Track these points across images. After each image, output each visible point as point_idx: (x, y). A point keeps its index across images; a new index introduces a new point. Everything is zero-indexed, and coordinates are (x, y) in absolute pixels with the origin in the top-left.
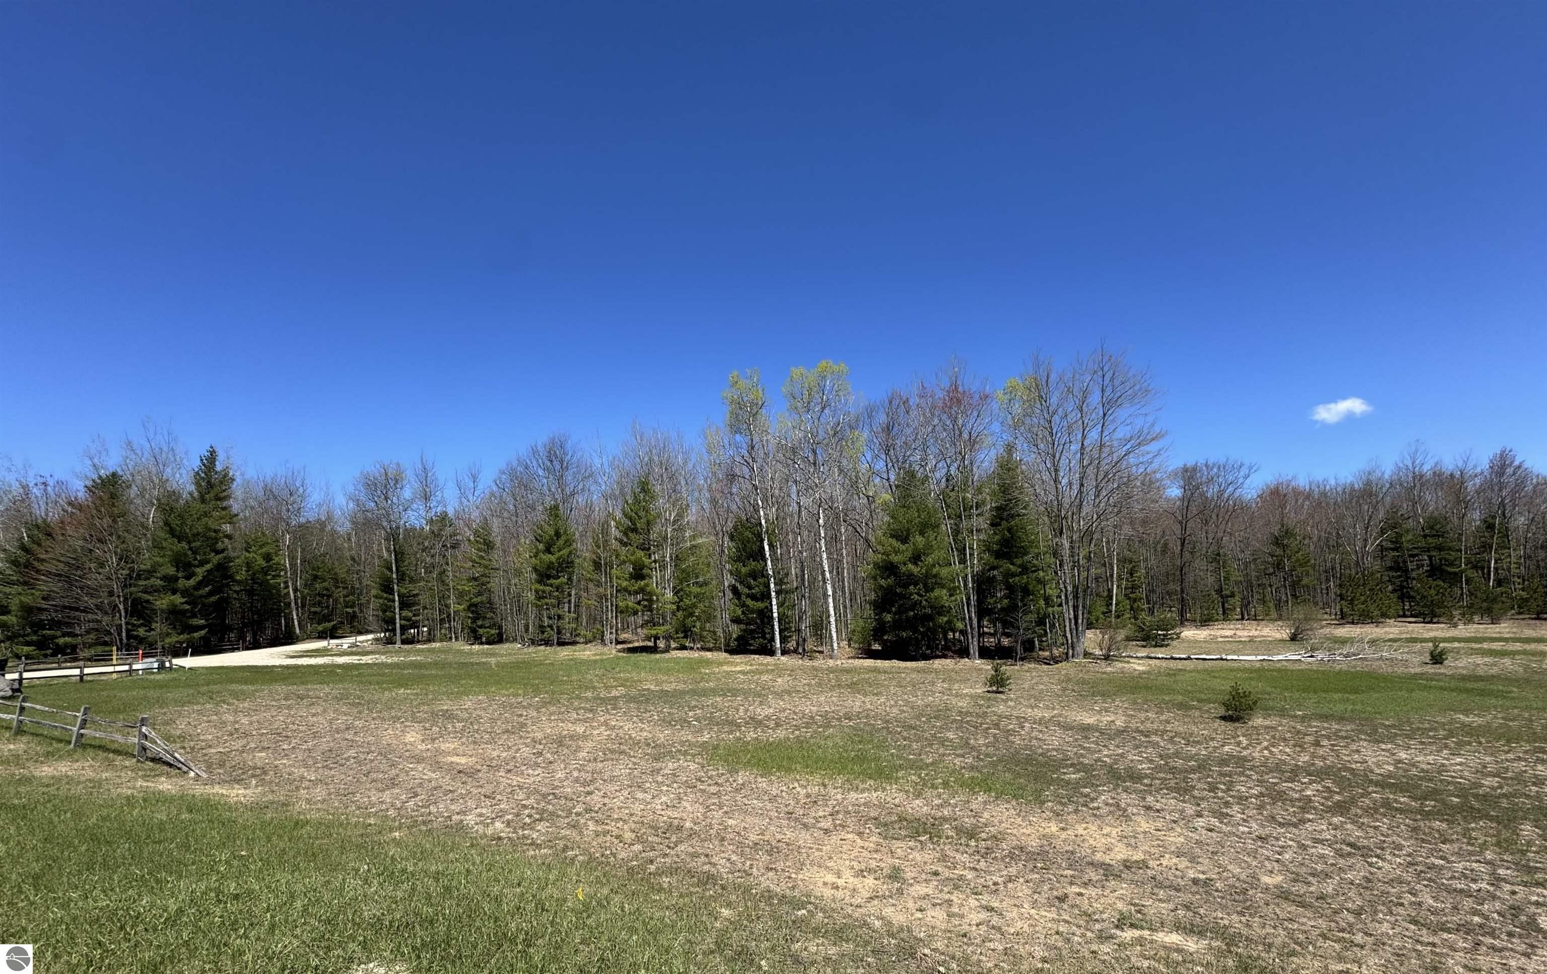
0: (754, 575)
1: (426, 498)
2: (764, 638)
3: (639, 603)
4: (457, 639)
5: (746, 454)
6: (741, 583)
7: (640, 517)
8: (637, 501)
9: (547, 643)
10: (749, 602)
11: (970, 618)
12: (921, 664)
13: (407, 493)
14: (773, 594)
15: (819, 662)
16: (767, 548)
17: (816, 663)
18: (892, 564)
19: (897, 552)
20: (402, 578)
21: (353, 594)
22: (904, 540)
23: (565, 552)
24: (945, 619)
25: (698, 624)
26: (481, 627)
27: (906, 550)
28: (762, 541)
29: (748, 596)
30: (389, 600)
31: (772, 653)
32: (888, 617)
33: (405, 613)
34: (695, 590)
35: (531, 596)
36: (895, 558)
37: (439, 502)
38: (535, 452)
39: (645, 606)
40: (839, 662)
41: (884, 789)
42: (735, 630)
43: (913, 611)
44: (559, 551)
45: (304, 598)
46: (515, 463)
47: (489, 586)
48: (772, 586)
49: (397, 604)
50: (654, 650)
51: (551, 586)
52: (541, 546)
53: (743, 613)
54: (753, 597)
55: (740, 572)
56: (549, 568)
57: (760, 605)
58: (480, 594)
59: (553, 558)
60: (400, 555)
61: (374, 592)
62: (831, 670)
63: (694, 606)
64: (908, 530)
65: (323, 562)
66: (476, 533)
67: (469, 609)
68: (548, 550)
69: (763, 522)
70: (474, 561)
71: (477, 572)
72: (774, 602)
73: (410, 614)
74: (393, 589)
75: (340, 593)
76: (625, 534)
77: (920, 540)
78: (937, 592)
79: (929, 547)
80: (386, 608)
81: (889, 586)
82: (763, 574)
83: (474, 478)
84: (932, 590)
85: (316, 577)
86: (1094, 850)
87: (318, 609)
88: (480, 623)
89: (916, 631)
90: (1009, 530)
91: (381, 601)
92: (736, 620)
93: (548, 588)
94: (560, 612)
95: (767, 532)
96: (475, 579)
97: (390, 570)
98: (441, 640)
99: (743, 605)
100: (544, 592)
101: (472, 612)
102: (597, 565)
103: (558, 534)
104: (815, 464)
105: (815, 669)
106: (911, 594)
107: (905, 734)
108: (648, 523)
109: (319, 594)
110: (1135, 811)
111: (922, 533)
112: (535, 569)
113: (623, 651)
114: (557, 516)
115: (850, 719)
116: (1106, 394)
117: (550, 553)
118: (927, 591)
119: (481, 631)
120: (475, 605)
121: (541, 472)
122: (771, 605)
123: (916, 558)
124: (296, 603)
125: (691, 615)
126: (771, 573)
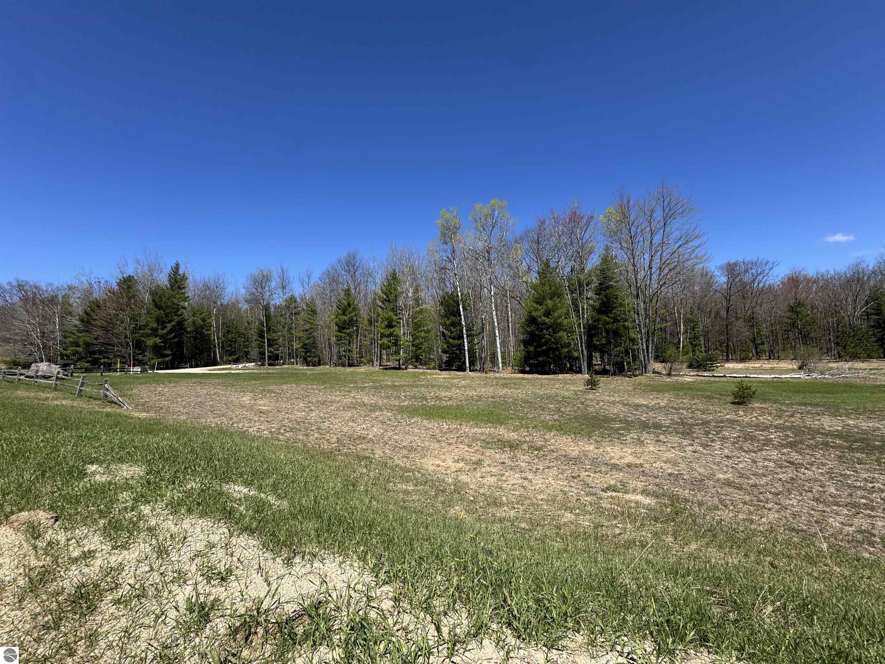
0: (453, 324)
1: (283, 288)
2: (460, 362)
3: (390, 342)
4: (297, 364)
5: (450, 256)
6: (447, 330)
7: (391, 293)
8: (389, 284)
9: (344, 365)
10: (451, 341)
11: (582, 351)
12: (551, 376)
13: (273, 284)
14: (465, 336)
15: (491, 375)
16: (461, 309)
17: (488, 375)
18: (534, 317)
19: (536, 310)
20: (268, 330)
21: (248, 341)
22: (540, 303)
23: (353, 314)
24: (566, 350)
25: (424, 354)
26: (309, 357)
27: (542, 309)
28: (459, 305)
29: (450, 337)
30: (262, 342)
31: (464, 370)
32: (532, 349)
33: (270, 349)
34: (423, 334)
35: (334, 339)
36: (534, 314)
37: (290, 290)
38: (340, 261)
39: (393, 343)
40: (502, 375)
41: (496, 428)
42: (445, 358)
43: (546, 345)
44: (350, 314)
45: (223, 343)
46: (330, 269)
47: (313, 334)
48: (464, 331)
49: (266, 344)
50: (399, 368)
51: (345, 333)
52: (340, 311)
53: (448, 347)
54: (454, 338)
55: (446, 324)
56: (344, 323)
57: (457, 342)
58: (308, 338)
59: (346, 318)
60: (268, 317)
61: (255, 338)
62: (496, 378)
63: (422, 343)
64: (544, 297)
65: (233, 324)
66: (307, 305)
67: (302, 347)
68: (344, 314)
69: (459, 294)
70: (305, 320)
71: (307, 327)
72: (465, 340)
73: (273, 350)
74: (264, 336)
75: (240, 340)
76: (383, 303)
77: (550, 303)
78: (560, 334)
79: (555, 308)
80: (261, 346)
81: (532, 330)
82: (460, 324)
83: (309, 277)
84: (558, 332)
85: (228, 332)
86: (612, 458)
87: (229, 349)
88: (308, 354)
89: (548, 357)
90: (606, 297)
91: (258, 342)
92: (444, 352)
93: (343, 335)
94: (350, 348)
95: (462, 300)
96: (306, 331)
97: (263, 325)
98: (289, 364)
99: (448, 342)
100: (341, 336)
101: (305, 349)
102: (370, 322)
103: (349, 305)
104: (488, 260)
105: (486, 377)
106: (545, 335)
107: (523, 405)
108: (396, 296)
109: (230, 341)
110: (649, 442)
111: (551, 299)
112: (337, 324)
113: (383, 369)
114: (349, 295)
115: (494, 398)
116: (666, 212)
117: (345, 315)
118: (554, 333)
119: (309, 359)
120: (306, 345)
121: (343, 273)
122: (464, 342)
123: (547, 314)
124: (219, 345)
125: (420, 348)
126: (463, 323)
